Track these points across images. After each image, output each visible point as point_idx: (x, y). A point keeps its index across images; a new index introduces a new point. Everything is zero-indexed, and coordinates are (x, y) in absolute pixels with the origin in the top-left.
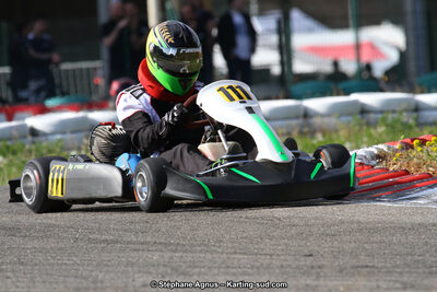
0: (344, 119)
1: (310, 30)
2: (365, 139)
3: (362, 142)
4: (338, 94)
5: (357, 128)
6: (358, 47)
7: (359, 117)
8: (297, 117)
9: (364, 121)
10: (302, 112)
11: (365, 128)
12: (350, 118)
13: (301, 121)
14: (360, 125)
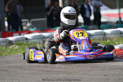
0: (115, 35)
1: (106, 9)
2: (122, 41)
4: (114, 28)
5: (119, 38)
6: (119, 14)
7: (120, 35)
8: (102, 35)
9: (121, 36)
10: (103, 33)
11: (121, 38)
12: (117, 35)
13: (103, 36)
14: (120, 37)
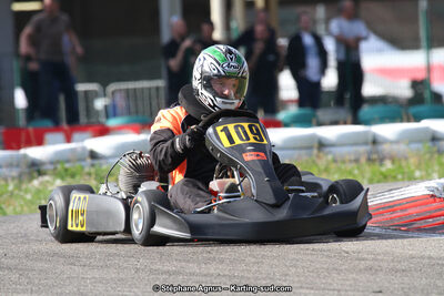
0: (414, 146)
1: (380, 51)
2: (436, 168)
3: (433, 171)
4: (409, 121)
5: (427, 156)
6: (429, 69)
7: (429, 144)
8: (366, 143)
9: (435, 149)
10: (370, 139)
11: (436, 156)
12: (420, 146)
13: (369, 148)
14: (432, 153)
